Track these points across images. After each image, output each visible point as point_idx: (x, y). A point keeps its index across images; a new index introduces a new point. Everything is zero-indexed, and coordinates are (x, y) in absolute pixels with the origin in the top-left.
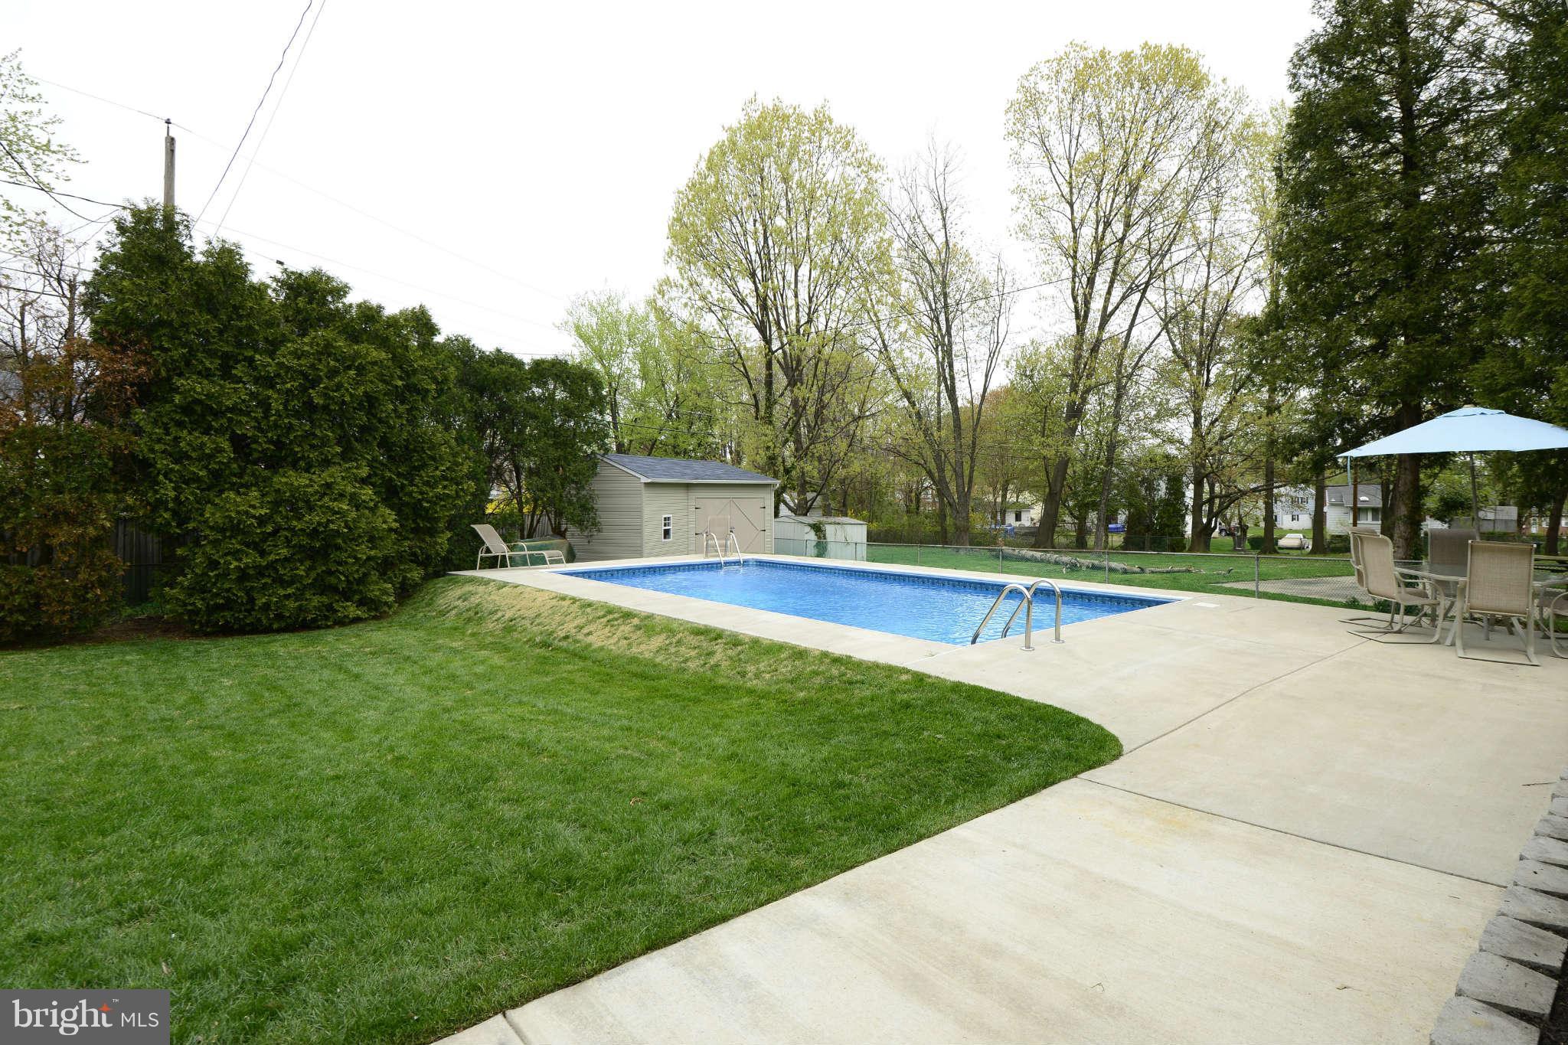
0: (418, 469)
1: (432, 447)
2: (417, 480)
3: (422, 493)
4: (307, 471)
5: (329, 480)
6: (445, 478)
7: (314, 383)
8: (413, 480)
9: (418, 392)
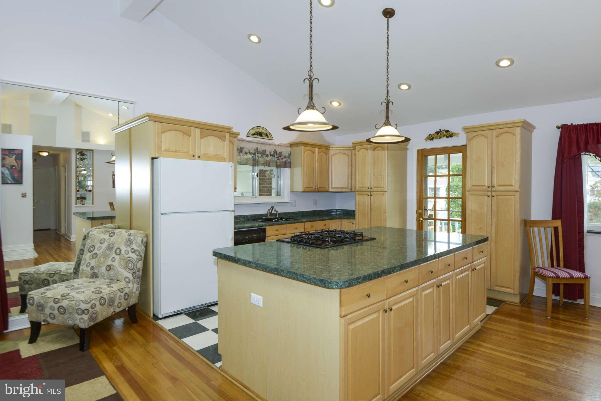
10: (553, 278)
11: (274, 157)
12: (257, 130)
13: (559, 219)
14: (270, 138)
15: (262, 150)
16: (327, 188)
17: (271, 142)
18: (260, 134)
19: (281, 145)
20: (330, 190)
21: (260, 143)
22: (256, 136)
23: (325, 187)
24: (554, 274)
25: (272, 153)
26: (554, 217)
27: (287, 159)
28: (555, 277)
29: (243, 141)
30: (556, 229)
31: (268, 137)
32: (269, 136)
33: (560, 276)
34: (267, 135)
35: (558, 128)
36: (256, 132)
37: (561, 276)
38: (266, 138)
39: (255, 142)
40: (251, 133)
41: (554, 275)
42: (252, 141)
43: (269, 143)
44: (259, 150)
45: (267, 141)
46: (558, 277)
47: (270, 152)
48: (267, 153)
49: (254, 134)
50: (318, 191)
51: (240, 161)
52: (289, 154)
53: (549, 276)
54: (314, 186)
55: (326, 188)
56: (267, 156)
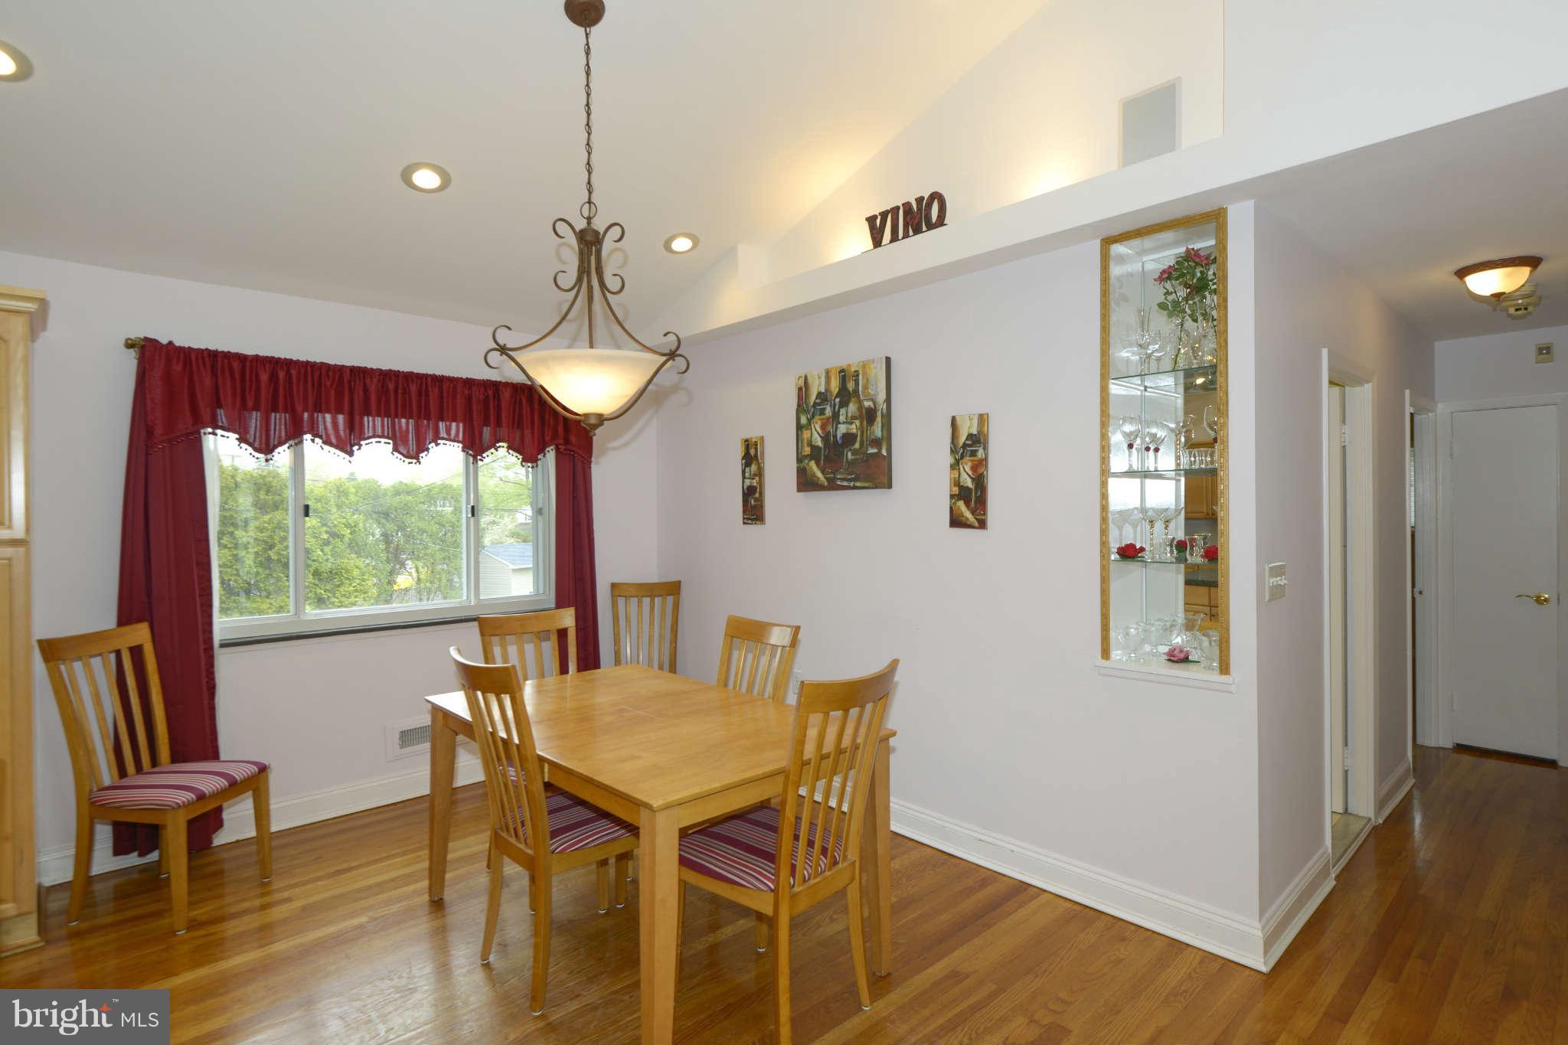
0: (339, 586)
1: (347, 571)
2: (338, 595)
3: (340, 602)
4: (268, 597)
5: (282, 604)
6: (356, 591)
7: (271, 547)
8: (335, 594)
9: (338, 537)
10: (187, 805)
13: (140, 620)
24: (192, 792)
26: (126, 616)
28: (192, 799)
30: (136, 652)
33: (204, 789)
35: (130, 345)
37: (207, 789)
41: (191, 796)
46: (201, 797)
53: (178, 804)
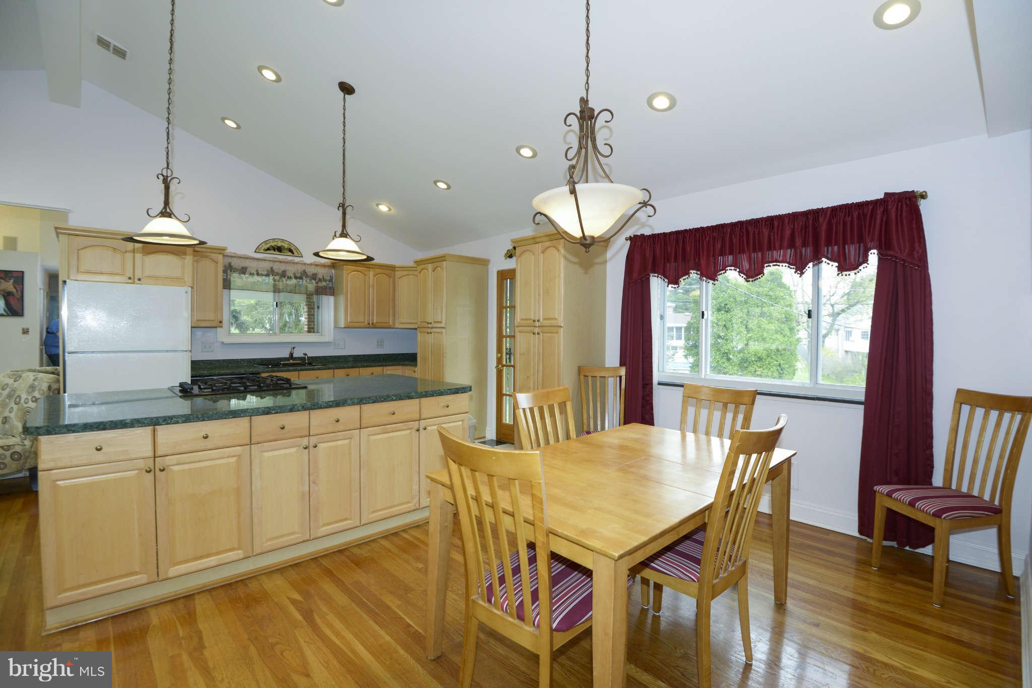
11: (301, 280)
12: (273, 244)
14: (296, 254)
15: (281, 271)
16: (391, 323)
17: (297, 259)
18: (279, 249)
19: (316, 263)
20: (397, 326)
21: (277, 261)
22: (272, 252)
23: (387, 322)
25: (299, 275)
27: (327, 282)
29: (247, 258)
31: (293, 253)
32: (294, 251)
34: (291, 251)
36: (271, 246)
38: (290, 254)
39: (267, 259)
40: (263, 248)
42: (264, 259)
43: (293, 261)
44: (276, 271)
45: (290, 258)
47: (294, 274)
48: (290, 274)
49: (268, 249)
50: (373, 326)
51: (241, 285)
52: (331, 276)
54: (366, 321)
55: (389, 323)
56: (290, 278)
